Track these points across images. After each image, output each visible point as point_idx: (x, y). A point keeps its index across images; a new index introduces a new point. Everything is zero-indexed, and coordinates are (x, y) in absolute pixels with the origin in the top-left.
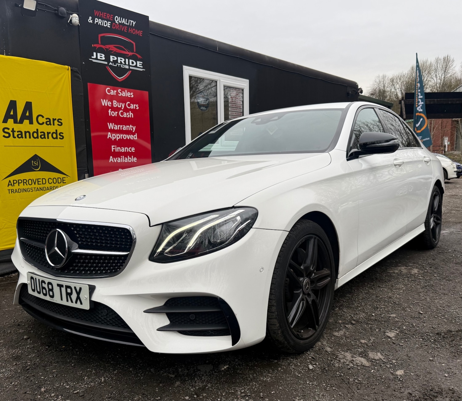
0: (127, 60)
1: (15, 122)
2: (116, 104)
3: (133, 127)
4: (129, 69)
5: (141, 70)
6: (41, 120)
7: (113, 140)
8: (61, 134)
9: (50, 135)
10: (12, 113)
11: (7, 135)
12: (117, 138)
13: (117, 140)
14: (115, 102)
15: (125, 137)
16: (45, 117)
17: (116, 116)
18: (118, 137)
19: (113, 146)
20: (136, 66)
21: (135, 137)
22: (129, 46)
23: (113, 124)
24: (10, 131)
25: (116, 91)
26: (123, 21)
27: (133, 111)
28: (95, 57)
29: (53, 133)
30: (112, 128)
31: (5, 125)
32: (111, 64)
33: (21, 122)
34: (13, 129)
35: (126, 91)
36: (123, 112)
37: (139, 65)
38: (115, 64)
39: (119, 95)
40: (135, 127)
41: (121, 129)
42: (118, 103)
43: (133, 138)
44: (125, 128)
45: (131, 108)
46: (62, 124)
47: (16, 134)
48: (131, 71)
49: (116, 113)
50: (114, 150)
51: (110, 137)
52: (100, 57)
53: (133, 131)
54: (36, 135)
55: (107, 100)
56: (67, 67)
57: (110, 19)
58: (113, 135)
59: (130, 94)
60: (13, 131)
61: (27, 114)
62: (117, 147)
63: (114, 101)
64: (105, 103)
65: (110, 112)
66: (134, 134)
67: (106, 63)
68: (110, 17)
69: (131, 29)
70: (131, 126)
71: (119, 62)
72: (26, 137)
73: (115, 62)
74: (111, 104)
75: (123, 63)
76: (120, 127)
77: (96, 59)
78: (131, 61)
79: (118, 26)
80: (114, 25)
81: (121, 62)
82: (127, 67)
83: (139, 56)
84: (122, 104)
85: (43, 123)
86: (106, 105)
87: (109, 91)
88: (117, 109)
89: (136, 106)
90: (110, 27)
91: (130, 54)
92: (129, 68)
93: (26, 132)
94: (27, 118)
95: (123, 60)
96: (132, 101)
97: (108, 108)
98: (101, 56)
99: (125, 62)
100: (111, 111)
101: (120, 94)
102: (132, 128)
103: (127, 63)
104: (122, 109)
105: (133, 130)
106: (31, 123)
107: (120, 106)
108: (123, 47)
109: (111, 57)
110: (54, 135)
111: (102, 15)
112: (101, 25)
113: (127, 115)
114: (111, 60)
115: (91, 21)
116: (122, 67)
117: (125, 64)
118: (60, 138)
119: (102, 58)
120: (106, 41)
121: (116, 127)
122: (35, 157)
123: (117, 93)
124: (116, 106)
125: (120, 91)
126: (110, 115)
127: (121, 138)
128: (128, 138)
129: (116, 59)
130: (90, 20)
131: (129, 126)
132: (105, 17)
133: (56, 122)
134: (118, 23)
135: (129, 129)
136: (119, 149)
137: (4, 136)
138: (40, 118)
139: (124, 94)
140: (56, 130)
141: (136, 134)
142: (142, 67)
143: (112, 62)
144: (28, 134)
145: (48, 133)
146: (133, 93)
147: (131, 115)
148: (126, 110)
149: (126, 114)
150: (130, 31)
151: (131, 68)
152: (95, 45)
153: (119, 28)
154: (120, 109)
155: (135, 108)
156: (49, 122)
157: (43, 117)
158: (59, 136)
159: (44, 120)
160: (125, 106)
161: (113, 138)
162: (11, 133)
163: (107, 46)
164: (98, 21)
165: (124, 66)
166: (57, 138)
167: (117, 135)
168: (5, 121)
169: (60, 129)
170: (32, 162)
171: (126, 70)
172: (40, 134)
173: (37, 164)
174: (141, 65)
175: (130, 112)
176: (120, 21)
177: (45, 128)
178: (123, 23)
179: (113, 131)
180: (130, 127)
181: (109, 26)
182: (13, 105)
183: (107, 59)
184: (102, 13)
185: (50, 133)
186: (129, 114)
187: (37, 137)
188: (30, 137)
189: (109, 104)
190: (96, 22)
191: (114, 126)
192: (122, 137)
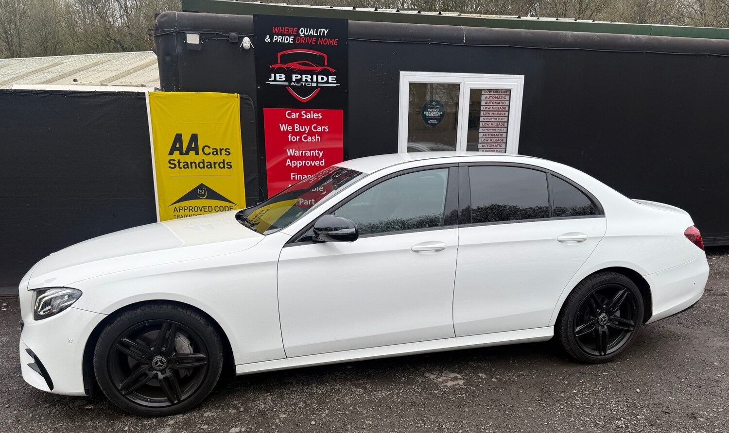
0: (315, 77)
1: (181, 153)
2: (298, 127)
3: (320, 152)
4: (317, 87)
5: (335, 85)
6: (207, 150)
7: (293, 167)
8: (229, 164)
9: (217, 165)
10: (178, 146)
11: (173, 166)
12: (298, 165)
13: (298, 167)
14: (297, 126)
15: (308, 163)
16: (212, 147)
17: (298, 141)
18: (300, 163)
19: (292, 174)
20: (327, 82)
21: (322, 163)
22: (318, 60)
23: (294, 150)
24: (176, 162)
25: (298, 113)
26: (311, 32)
27: (320, 134)
28: (273, 78)
29: (221, 162)
30: (292, 155)
31: (171, 157)
32: (294, 84)
33: (187, 153)
34: (179, 160)
35: (312, 112)
36: (308, 136)
37: (332, 80)
38: (298, 83)
39: (302, 117)
40: (322, 152)
41: (304, 155)
42: (301, 127)
43: (319, 164)
44: (308, 154)
45: (318, 131)
46: (230, 153)
47: (182, 165)
48: (319, 89)
49: (298, 137)
50: (294, 178)
51: (289, 165)
52: (280, 78)
53: (320, 157)
54: (202, 165)
55: (287, 125)
56: (236, 94)
57: (293, 33)
58: (293, 162)
59: (317, 115)
60: (179, 162)
61: (193, 146)
62: (297, 175)
63: (295, 125)
64: (283, 127)
65: (290, 137)
66: (320, 160)
67: (287, 83)
68: (293, 32)
69: (321, 40)
70: (317, 151)
71: (304, 80)
72: (192, 168)
73: (298, 81)
74: (291, 128)
75: (309, 80)
76: (302, 153)
78: (320, 77)
79: (303, 39)
80: (298, 39)
81: (306, 80)
82: (315, 85)
83: (332, 70)
84: (306, 127)
85: (210, 153)
86: (285, 130)
87: (290, 114)
88: (300, 134)
89: (324, 129)
91: (320, 68)
92: (317, 84)
93: (191, 163)
94: (193, 149)
95: (310, 77)
96: (319, 122)
97: (288, 132)
99: (312, 79)
100: (292, 136)
101: (304, 116)
102: (318, 153)
103: (315, 80)
104: (306, 132)
105: (319, 155)
106: (197, 153)
107: (304, 130)
108: (310, 63)
109: (294, 76)
110: (222, 165)
111: (283, 30)
112: (281, 42)
113: (312, 140)
114: (294, 79)
115: (269, 41)
116: (307, 85)
117: (312, 81)
118: (227, 168)
119: (282, 78)
120: (286, 59)
121: (297, 154)
122: (202, 186)
123: (300, 115)
124: (298, 130)
125: (304, 113)
126: (290, 140)
127: (304, 165)
128: (313, 165)
129: (299, 77)
130: (267, 40)
131: (315, 151)
132: (286, 32)
133: (223, 152)
134: (303, 36)
135: (314, 155)
136: (300, 177)
137: (170, 167)
138: (206, 148)
139: (309, 115)
140: (224, 160)
141: (324, 160)
142: (336, 82)
143: (294, 82)
144: (193, 164)
145: (215, 163)
146: (321, 114)
147: (318, 139)
148: (311, 134)
149: (310, 138)
150: (320, 42)
151: (319, 85)
152: (273, 66)
153: (305, 41)
154: (304, 133)
155: (323, 131)
156: (216, 152)
157: (209, 147)
158: (226, 166)
159: (211, 151)
160: (310, 129)
161: (293, 165)
162: (177, 164)
163: (289, 65)
164: (278, 39)
165: (310, 84)
166: (224, 167)
167: (298, 162)
168: (171, 153)
169: (227, 159)
170: (199, 190)
171: (313, 88)
172: (206, 164)
173: (203, 193)
174: (335, 79)
175: (317, 135)
176: (307, 33)
177: (212, 159)
178: (311, 34)
179: (293, 158)
180: (315, 153)
181: (292, 41)
182: (179, 138)
183: (289, 79)
184: (282, 29)
185: (217, 162)
186: (315, 138)
187: (204, 167)
188: (196, 168)
189: (290, 128)
190: (274, 39)
191: (295, 153)
192: (305, 163)
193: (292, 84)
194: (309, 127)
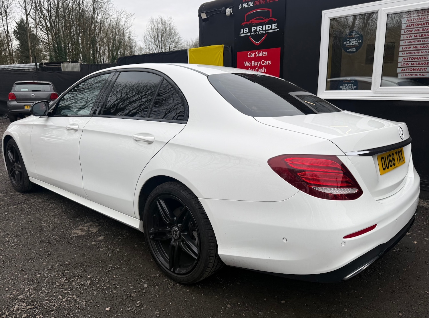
0: (264, 26)
2: (254, 63)
5: (276, 30)
14: (253, 62)
20: (271, 29)
25: (254, 54)
27: (266, 66)
28: (242, 32)
32: (253, 34)
35: (262, 51)
36: (259, 69)
37: (274, 27)
38: (255, 33)
42: (255, 63)
45: (265, 64)
48: (267, 34)
55: (248, 62)
56: (221, 45)
59: (265, 54)
63: (252, 62)
67: (249, 34)
71: (258, 30)
73: (255, 31)
74: (250, 64)
75: (261, 30)
77: (243, 33)
78: (267, 26)
81: (259, 29)
82: (264, 32)
83: (274, 19)
84: (258, 62)
86: (247, 65)
87: (250, 55)
88: (254, 67)
89: (268, 62)
90: (252, 6)
91: (267, 20)
95: (261, 27)
96: (265, 58)
97: (248, 67)
98: (246, 30)
99: (262, 28)
101: (257, 55)
103: (264, 29)
104: (258, 66)
107: (257, 65)
108: (262, 17)
109: (253, 28)
112: (247, 7)
113: (261, 71)
114: (253, 31)
116: (260, 33)
120: (249, 18)
123: (255, 55)
124: (254, 65)
125: (257, 53)
130: (240, 7)
139: (260, 54)
142: (276, 28)
143: (253, 32)
146: (267, 52)
147: (265, 70)
148: (261, 67)
150: (268, 1)
151: (267, 32)
152: (243, 24)
153: (259, 3)
154: (256, 67)
155: (267, 64)
160: (260, 63)
163: (250, 21)
164: (245, 5)
165: (261, 32)
174: (276, 26)
175: (264, 68)
183: (250, 31)
186: (263, 70)
190: (244, 6)
193: (252, 34)
194: (260, 62)
